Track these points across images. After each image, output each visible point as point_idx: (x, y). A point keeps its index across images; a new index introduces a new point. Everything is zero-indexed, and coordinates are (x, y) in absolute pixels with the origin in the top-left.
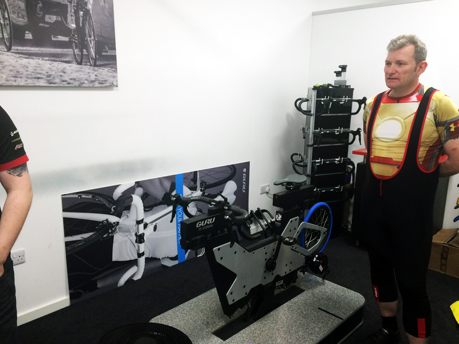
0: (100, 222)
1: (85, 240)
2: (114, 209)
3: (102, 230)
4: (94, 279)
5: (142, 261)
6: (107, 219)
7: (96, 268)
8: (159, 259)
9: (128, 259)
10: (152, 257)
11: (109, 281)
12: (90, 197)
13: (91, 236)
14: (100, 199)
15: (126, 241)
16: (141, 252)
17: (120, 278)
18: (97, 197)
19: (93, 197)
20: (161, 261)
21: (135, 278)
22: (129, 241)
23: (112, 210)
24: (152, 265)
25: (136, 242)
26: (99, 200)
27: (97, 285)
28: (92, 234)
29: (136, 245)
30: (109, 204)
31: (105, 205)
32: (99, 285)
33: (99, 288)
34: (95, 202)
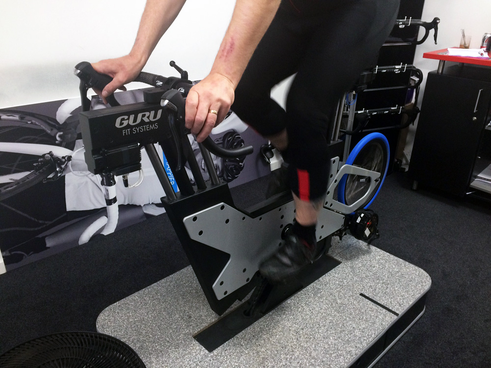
0: (39, 157)
1: (17, 182)
2: (60, 136)
3: (44, 168)
4: (40, 236)
5: (114, 210)
6: (51, 152)
7: (41, 222)
8: (140, 206)
9: (92, 208)
10: (128, 204)
11: (65, 238)
12: (16, 117)
13: (27, 177)
14: (34, 121)
15: (87, 182)
16: (111, 197)
17: (81, 233)
18: (28, 118)
19: (22, 118)
20: (143, 208)
21: (106, 233)
22: (90, 183)
23: (58, 138)
24: (130, 214)
25: (102, 183)
26: (32, 123)
27: (46, 245)
28: (27, 173)
29: (103, 188)
30: (52, 130)
31: (43, 131)
32: (49, 243)
33: (49, 248)
34: (27, 126)
